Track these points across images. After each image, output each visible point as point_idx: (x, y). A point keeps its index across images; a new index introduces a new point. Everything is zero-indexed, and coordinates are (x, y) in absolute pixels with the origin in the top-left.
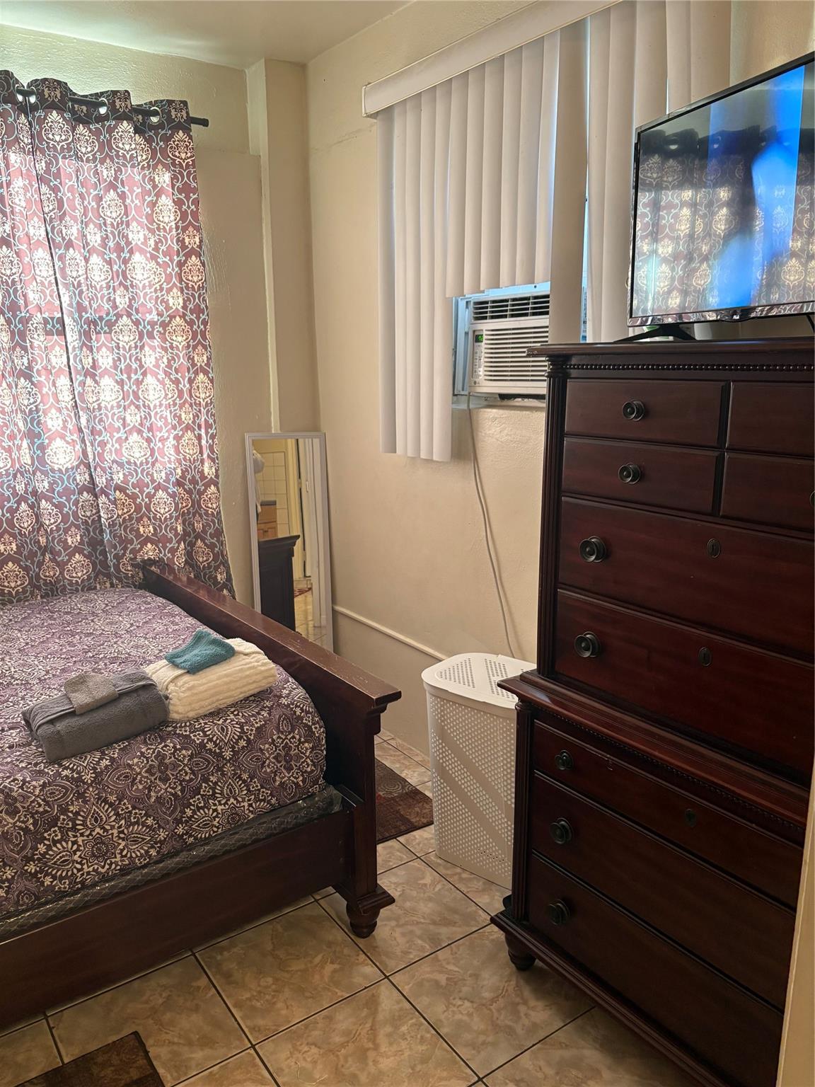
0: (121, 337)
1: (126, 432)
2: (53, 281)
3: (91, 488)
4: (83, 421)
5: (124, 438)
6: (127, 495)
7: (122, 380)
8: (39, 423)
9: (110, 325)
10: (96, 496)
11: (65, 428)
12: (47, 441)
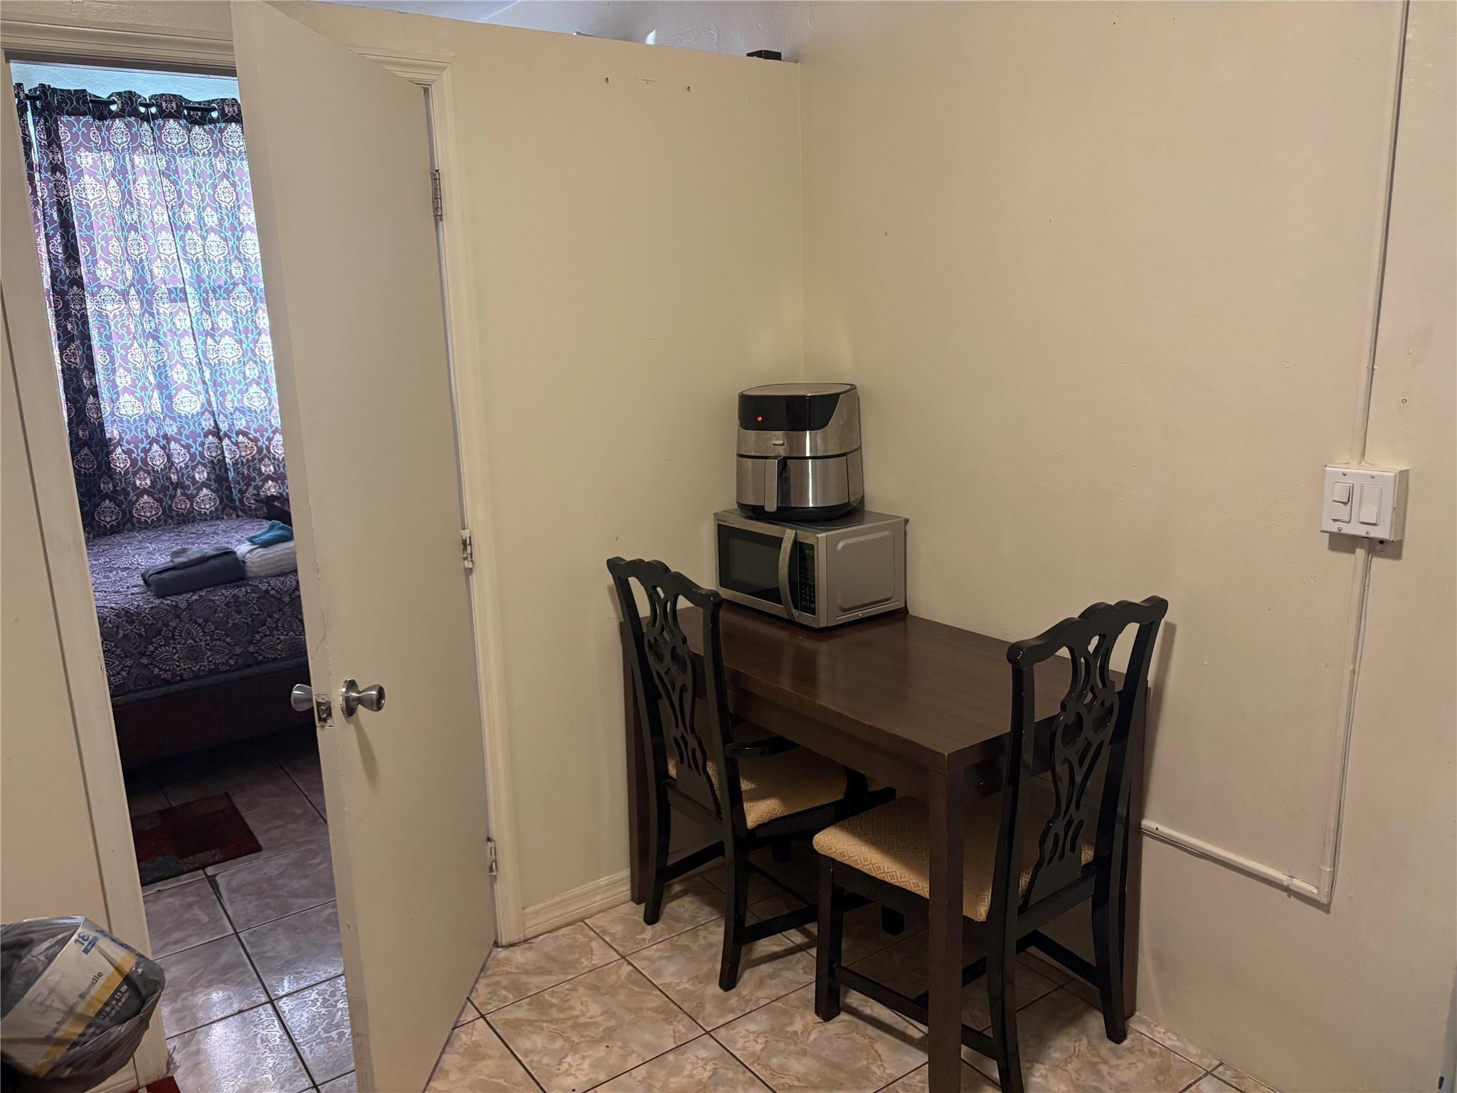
0: (238, 303)
1: (246, 384)
2: (176, 258)
3: (216, 432)
4: (207, 375)
5: (245, 389)
6: (249, 439)
7: (241, 339)
8: (166, 377)
9: (228, 292)
10: (220, 439)
11: (190, 381)
12: (174, 392)
